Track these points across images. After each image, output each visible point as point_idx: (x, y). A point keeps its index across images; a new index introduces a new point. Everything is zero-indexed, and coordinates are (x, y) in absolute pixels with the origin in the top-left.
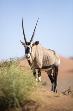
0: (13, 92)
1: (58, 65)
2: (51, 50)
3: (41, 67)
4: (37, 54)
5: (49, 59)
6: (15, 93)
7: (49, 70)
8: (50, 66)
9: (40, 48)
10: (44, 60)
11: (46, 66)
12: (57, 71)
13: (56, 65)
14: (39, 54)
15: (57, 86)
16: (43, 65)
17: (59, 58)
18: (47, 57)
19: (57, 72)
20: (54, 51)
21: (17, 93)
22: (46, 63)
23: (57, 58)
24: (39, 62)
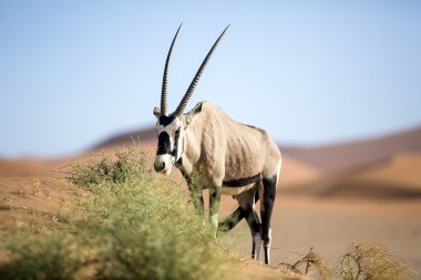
0: (156, 265)
1: (275, 177)
2: (253, 127)
3: (219, 182)
4: (210, 142)
5: (248, 155)
6: (164, 268)
7: (243, 193)
8: (250, 178)
9: (220, 119)
10: (231, 159)
11: (238, 178)
12: (273, 198)
13: (270, 176)
14: (216, 141)
15: (269, 245)
16: (227, 175)
17: (279, 153)
18: (243, 150)
19: (270, 200)
20: (263, 132)
21: (170, 266)
22: (239, 169)
23: (272, 154)
24: (214, 166)
